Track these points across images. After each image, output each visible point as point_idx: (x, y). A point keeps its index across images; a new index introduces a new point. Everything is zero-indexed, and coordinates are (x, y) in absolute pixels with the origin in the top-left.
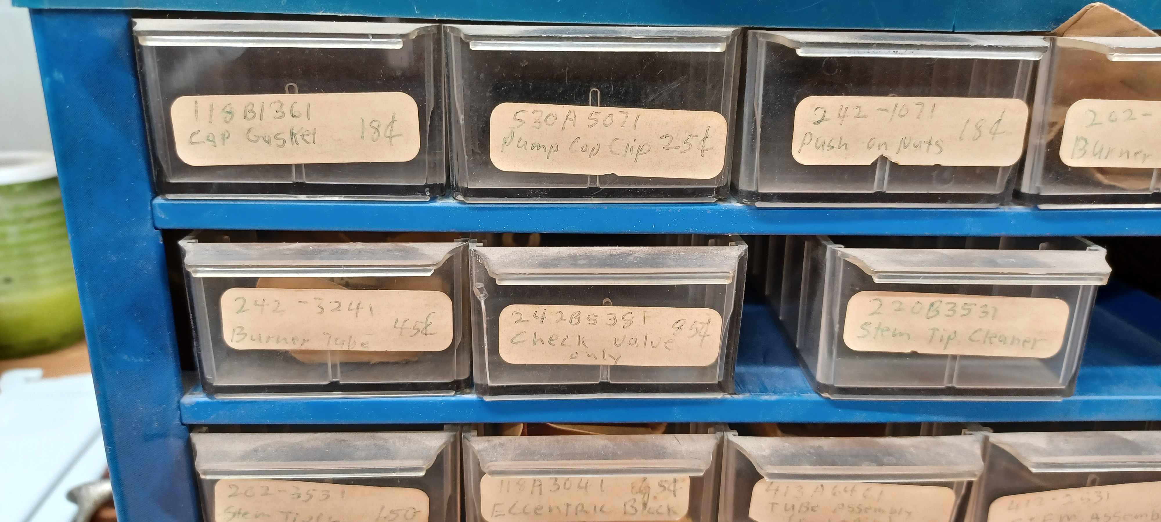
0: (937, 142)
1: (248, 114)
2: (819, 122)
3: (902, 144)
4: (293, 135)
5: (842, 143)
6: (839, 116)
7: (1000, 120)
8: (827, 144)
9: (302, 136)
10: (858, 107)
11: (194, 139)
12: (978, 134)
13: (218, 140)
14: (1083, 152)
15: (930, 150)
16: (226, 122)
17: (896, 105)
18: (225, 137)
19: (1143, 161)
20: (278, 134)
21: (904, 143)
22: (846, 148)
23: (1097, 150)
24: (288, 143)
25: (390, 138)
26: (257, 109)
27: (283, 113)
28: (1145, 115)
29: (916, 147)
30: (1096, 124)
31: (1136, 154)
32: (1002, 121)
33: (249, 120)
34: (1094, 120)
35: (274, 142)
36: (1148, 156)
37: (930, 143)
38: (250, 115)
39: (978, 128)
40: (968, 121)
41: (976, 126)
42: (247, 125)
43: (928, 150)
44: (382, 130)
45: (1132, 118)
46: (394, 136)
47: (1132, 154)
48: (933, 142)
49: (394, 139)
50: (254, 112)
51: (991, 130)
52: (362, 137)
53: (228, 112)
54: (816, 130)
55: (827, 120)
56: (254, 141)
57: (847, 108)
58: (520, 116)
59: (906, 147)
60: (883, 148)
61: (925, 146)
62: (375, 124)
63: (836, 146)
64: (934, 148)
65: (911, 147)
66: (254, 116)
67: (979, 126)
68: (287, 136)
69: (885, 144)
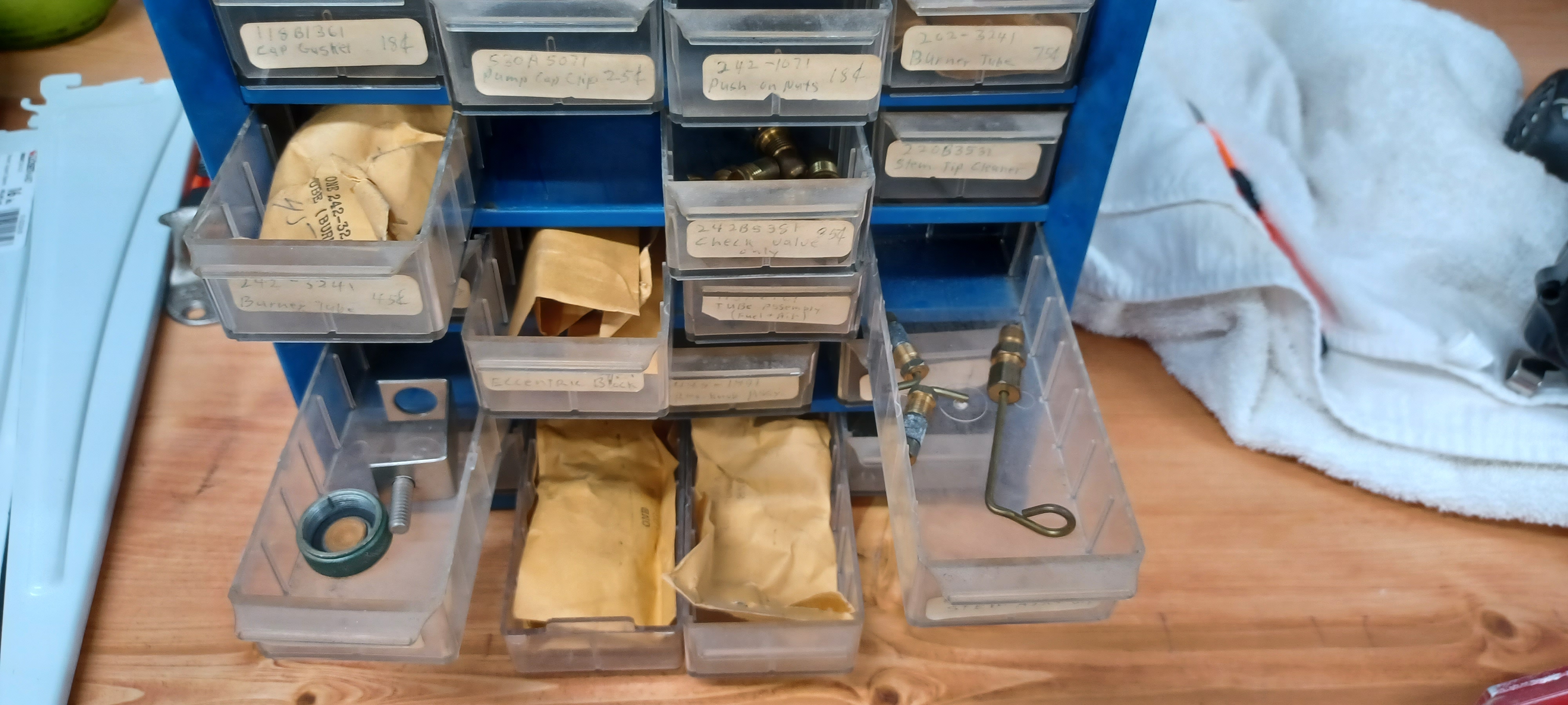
0: (813, 84)
1: (297, 34)
2: (722, 72)
3: (787, 86)
4: (333, 48)
5: (741, 86)
6: (737, 68)
7: (860, 69)
8: (730, 86)
9: (340, 48)
10: (751, 62)
11: (261, 51)
12: (844, 78)
13: (279, 51)
14: (918, 60)
15: (808, 89)
16: (283, 40)
17: (780, 60)
18: (283, 49)
19: (965, 65)
20: (322, 47)
21: (788, 85)
22: (745, 89)
23: (929, 58)
24: (331, 53)
25: (405, 48)
26: (304, 31)
27: (323, 33)
28: (963, 35)
29: (798, 87)
30: (927, 42)
31: (959, 61)
32: (862, 70)
33: (300, 38)
34: (925, 39)
35: (320, 53)
36: (968, 62)
37: (808, 85)
38: (299, 35)
39: (844, 75)
40: (835, 70)
41: (842, 73)
42: (298, 41)
43: (807, 90)
44: (398, 43)
45: (953, 37)
46: (407, 48)
47: (955, 61)
48: (810, 84)
49: (408, 50)
50: (302, 33)
51: (854, 75)
52: (385, 49)
53: (284, 34)
54: (721, 77)
55: (728, 70)
56: (304, 52)
57: (742, 62)
58: (495, 58)
59: (790, 88)
60: (772, 88)
61: (804, 87)
62: (392, 40)
63: (737, 87)
64: (811, 88)
65: (794, 87)
66: (303, 36)
67: (844, 73)
68: (329, 49)
69: (774, 85)
